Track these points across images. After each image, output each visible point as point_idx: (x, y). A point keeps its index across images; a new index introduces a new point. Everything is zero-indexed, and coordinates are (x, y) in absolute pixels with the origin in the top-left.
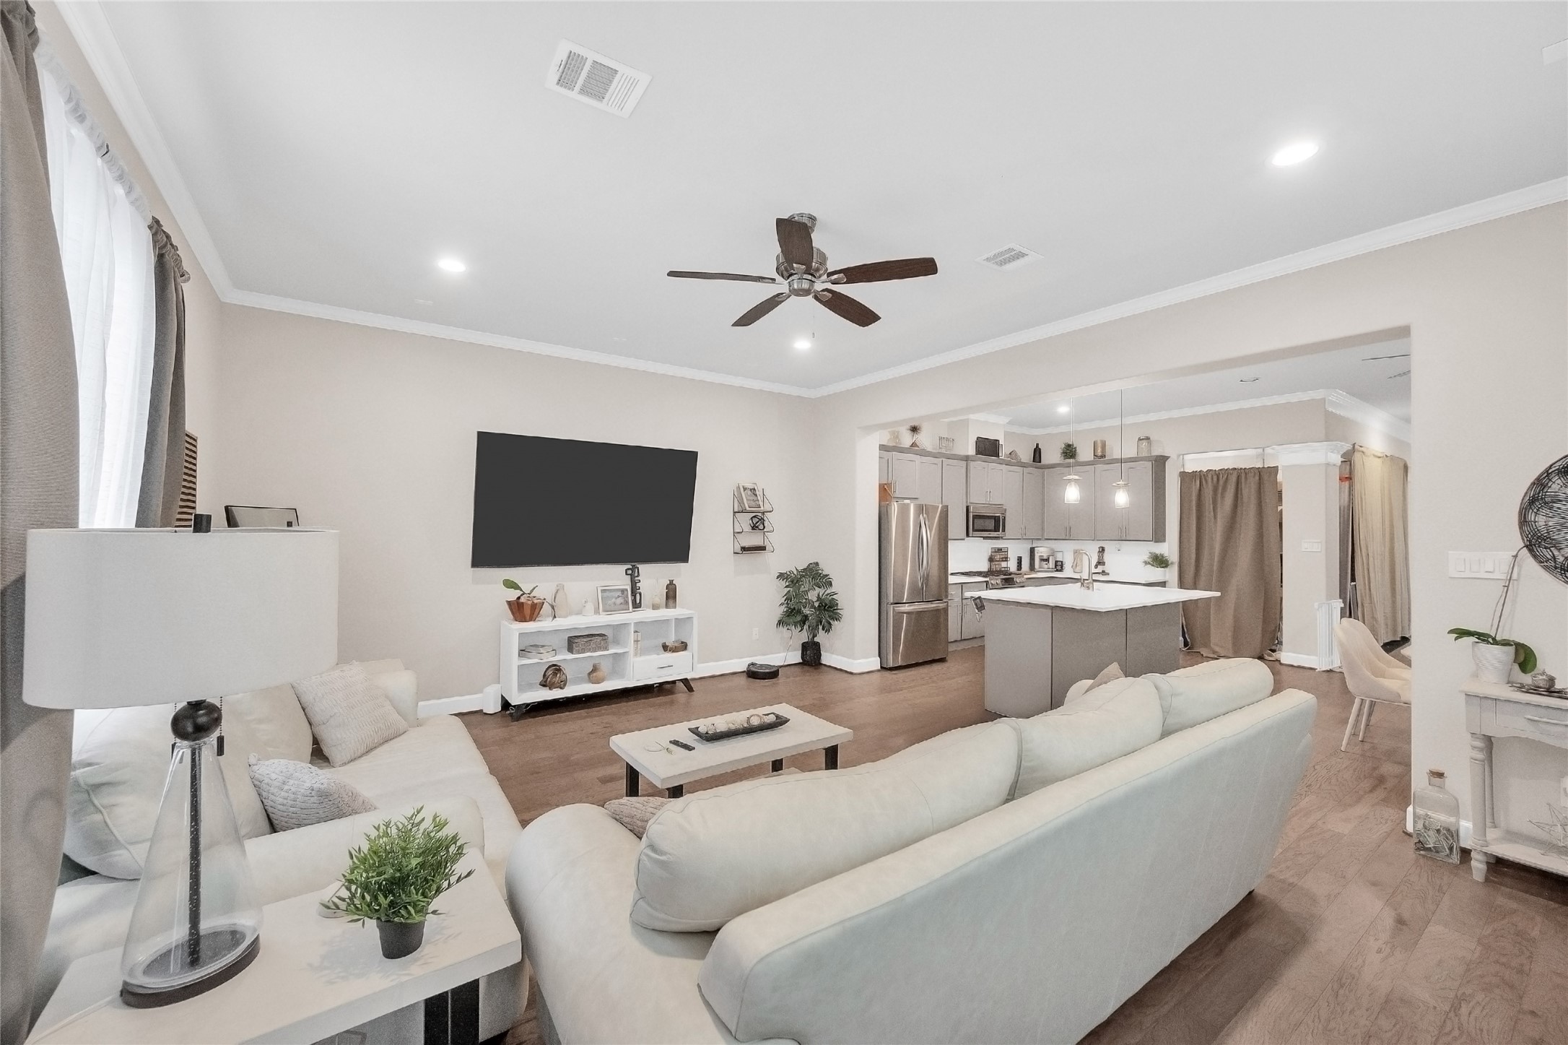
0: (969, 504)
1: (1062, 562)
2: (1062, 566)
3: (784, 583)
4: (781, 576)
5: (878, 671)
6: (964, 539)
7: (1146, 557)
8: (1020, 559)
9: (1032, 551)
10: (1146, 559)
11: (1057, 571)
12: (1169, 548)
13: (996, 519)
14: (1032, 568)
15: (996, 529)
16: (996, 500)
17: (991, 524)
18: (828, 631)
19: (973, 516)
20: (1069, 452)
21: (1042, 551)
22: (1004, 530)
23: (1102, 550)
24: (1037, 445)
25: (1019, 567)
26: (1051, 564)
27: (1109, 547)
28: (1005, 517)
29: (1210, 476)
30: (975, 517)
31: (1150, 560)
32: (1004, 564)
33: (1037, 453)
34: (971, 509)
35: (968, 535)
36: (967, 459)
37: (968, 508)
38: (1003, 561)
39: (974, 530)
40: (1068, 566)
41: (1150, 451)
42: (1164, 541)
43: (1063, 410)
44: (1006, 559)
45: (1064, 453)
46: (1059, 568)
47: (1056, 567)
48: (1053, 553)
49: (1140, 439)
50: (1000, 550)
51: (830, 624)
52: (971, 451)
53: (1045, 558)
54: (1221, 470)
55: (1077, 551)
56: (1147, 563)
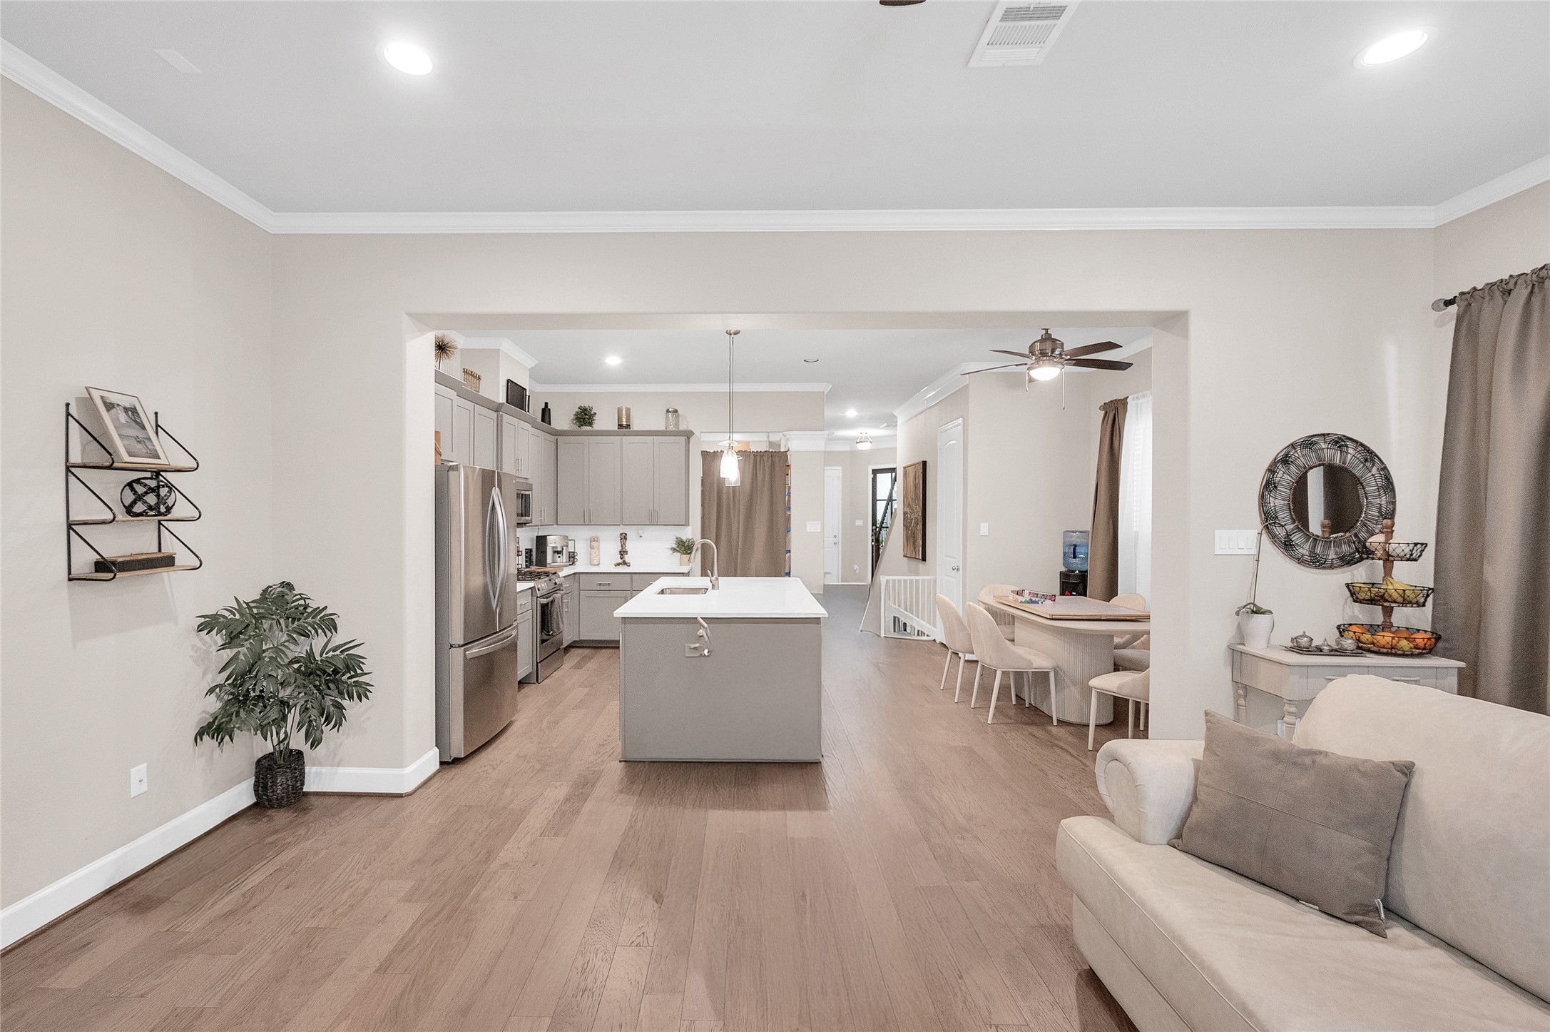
1: (576, 552)
2: (575, 557)
3: (218, 638)
4: (209, 624)
5: (438, 771)
7: (672, 542)
11: (572, 563)
12: (692, 532)
18: (339, 724)
20: (584, 417)
21: (555, 542)
23: (624, 537)
24: (546, 404)
26: (565, 556)
31: (675, 546)
36: (497, 408)
40: (582, 557)
41: (677, 424)
42: (688, 522)
43: (613, 361)
45: (576, 418)
46: (573, 559)
47: (569, 560)
51: (340, 707)
52: (502, 398)
53: (559, 549)
55: (594, 539)
56: (674, 550)
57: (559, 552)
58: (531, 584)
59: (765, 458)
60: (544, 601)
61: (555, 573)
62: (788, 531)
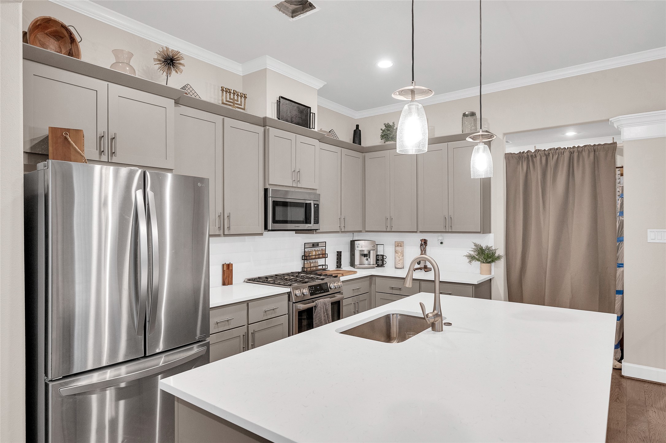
0: (267, 187)
1: (383, 256)
2: (383, 260)
6: (261, 234)
7: (470, 250)
8: (339, 254)
9: (352, 243)
10: (472, 253)
11: (378, 266)
12: (495, 240)
13: (307, 206)
14: (352, 264)
15: (307, 220)
16: (307, 182)
17: (300, 214)
19: (274, 202)
21: (362, 246)
22: (317, 222)
23: (424, 243)
24: (357, 126)
25: (339, 264)
26: (372, 260)
27: (432, 239)
28: (318, 205)
29: (538, 158)
30: (275, 204)
32: (321, 262)
33: (357, 135)
34: (270, 194)
35: (266, 228)
36: (264, 122)
37: (266, 190)
38: (319, 258)
39: (275, 221)
40: (389, 261)
42: (490, 232)
43: (384, 65)
44: (324, 255)
46: (380, 262)
47: (376, 263)
48: (375, 245)
49: (464, 115)
50: (315, 245)
52: (271, 113)
53: (366, 252)
54: (550, 149)
55: (399, 245)
56: (472, 258)
57: (365, 255)
58: (288, 290)
59: (585, 154)
60: (302, 306)
61: (336, 277)
62: (620, 240)
